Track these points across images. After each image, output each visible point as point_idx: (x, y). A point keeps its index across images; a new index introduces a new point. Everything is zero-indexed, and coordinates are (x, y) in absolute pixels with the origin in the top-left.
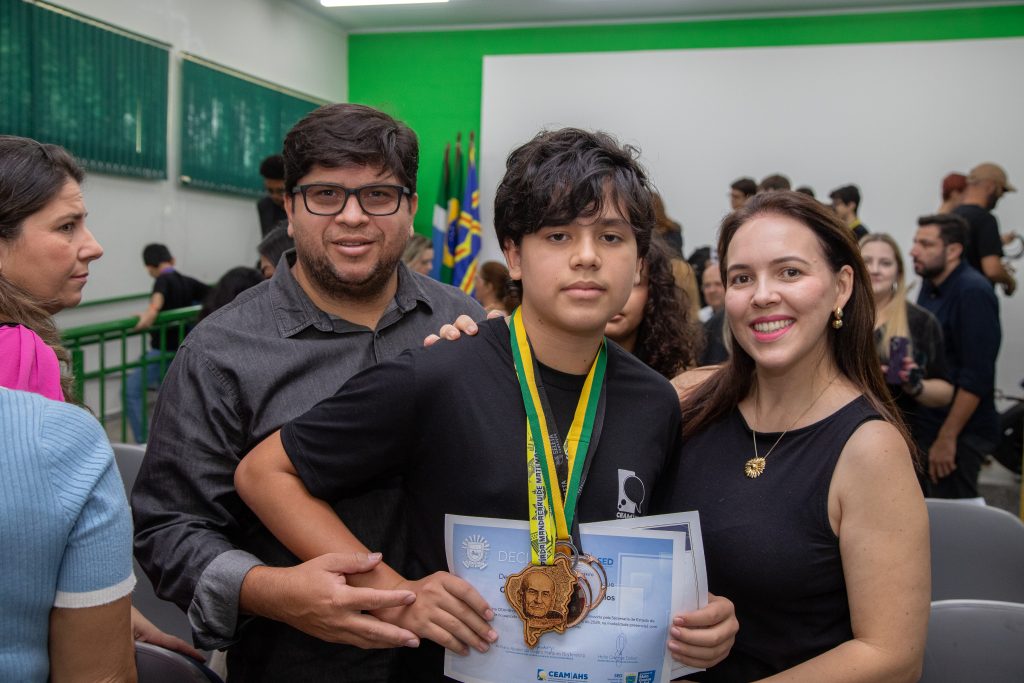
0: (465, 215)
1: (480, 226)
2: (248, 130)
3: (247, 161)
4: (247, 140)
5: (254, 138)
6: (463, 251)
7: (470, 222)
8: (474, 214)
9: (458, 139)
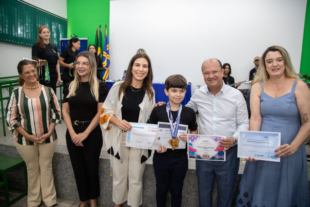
0: (104, 52)
1: (109, 56)
6: (104, 64)
7: (106, 55)
8: (108, 52)
9: (100, 27)
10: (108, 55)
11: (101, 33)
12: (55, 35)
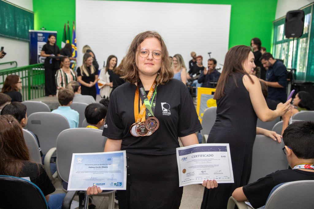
2: (6, 17)
3: (7, 27)
4: (6, 20)
5: (8, 20)
7: (74, 47)
8: (75, 45)
9: (68, 23)
10: (76, 47)
11: (69, 28)
12: (26, 27)
